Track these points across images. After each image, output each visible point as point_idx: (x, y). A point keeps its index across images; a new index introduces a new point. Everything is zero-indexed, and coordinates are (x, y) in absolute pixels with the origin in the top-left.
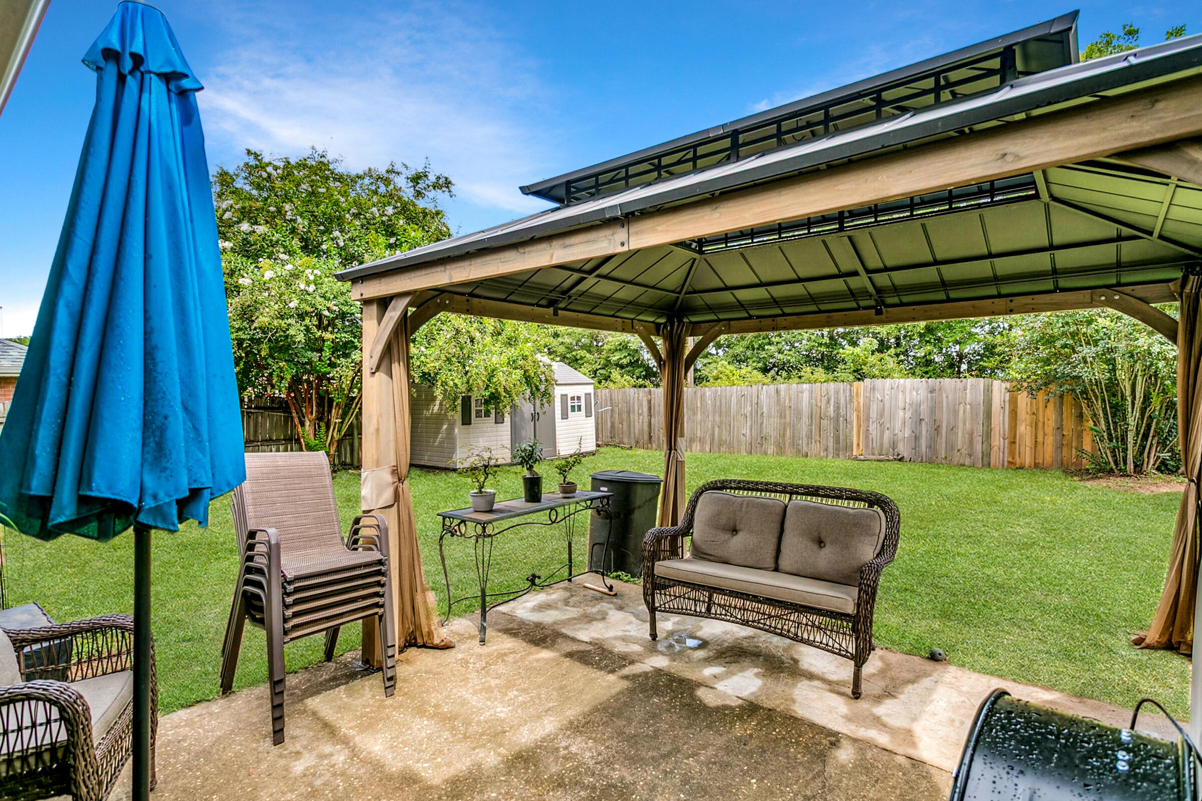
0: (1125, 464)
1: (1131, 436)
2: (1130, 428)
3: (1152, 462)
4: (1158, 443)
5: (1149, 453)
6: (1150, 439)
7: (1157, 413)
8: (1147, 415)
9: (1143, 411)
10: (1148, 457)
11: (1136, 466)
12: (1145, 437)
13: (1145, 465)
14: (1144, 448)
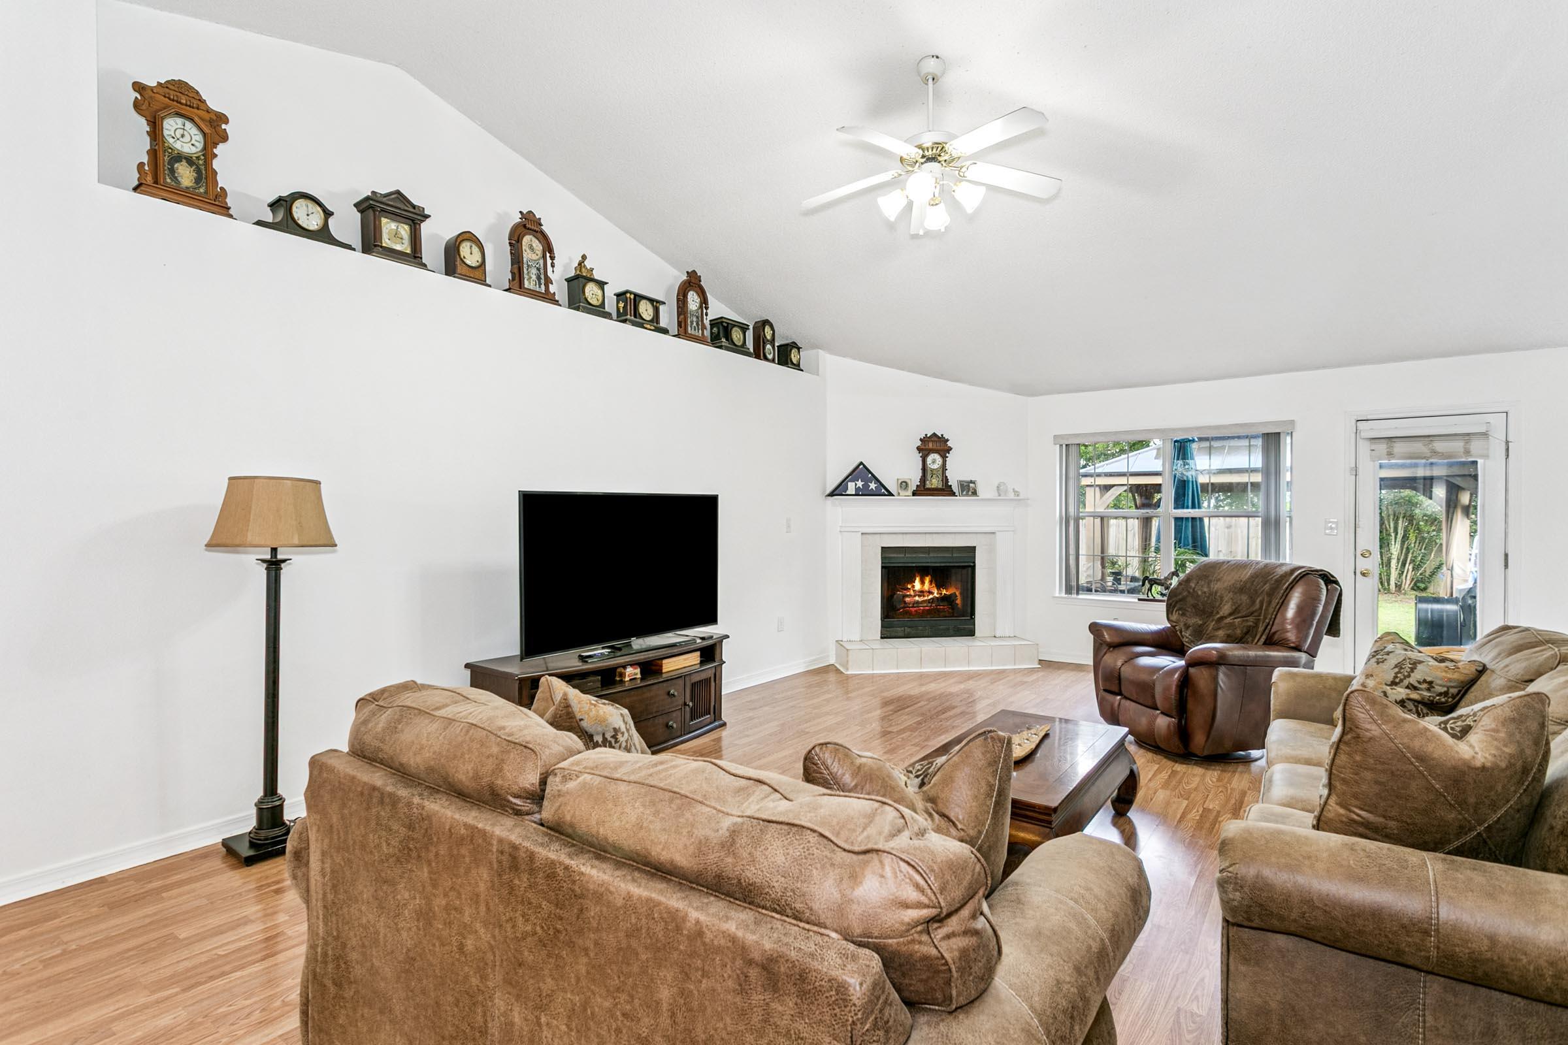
0: (1389, 585)
1: (1394, 563)
2: (1393, 556)
3: (1408, 582)
4: (1413, 568)
5: (1406, 576)
6: (1407, 565)
7: (1413, 545)
8: (1405, 546)
9: (1403, 542)
10: (1406, 579)
11: (1396, 585)
12: (1404, 564)
13: (1403, 585)
14: (1403, 572)
